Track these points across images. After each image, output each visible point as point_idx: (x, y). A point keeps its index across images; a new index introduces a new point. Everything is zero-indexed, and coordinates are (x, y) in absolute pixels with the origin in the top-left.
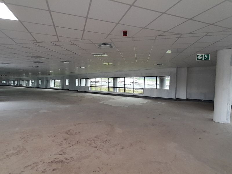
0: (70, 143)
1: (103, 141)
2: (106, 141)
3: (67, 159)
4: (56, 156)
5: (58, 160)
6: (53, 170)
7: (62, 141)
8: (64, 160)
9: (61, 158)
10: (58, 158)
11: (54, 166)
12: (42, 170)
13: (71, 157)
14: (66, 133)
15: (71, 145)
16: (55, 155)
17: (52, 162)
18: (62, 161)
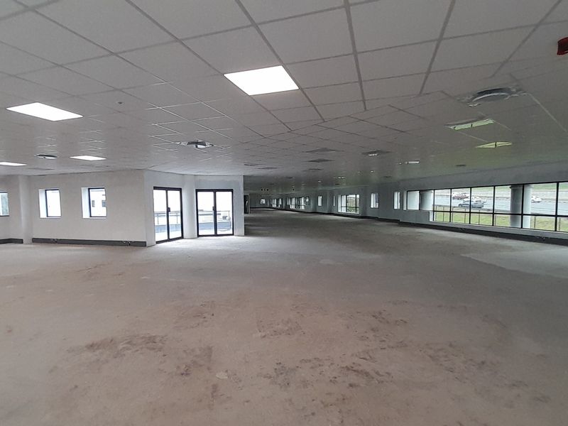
0: (384, 341)
1: (471, 360)
2: (483, 363)
3: (377, 373)
4: (356, 360)
5: (360, 368)
6: (351, 385)
7: (366, 332)
8: (372, 373)
9: (366, 366)
10: (360, 365)
11: (353, 378)
12: (329, 377)
13: (387, 373)
14: (374, 316)
15: (385, 346)
16: (352, 355)
17: (348, 369)
18: (367, 374)
